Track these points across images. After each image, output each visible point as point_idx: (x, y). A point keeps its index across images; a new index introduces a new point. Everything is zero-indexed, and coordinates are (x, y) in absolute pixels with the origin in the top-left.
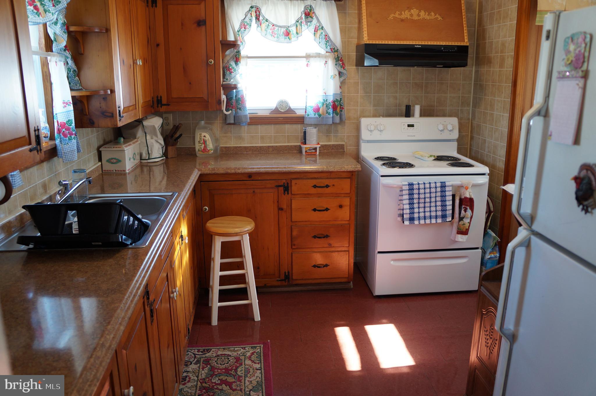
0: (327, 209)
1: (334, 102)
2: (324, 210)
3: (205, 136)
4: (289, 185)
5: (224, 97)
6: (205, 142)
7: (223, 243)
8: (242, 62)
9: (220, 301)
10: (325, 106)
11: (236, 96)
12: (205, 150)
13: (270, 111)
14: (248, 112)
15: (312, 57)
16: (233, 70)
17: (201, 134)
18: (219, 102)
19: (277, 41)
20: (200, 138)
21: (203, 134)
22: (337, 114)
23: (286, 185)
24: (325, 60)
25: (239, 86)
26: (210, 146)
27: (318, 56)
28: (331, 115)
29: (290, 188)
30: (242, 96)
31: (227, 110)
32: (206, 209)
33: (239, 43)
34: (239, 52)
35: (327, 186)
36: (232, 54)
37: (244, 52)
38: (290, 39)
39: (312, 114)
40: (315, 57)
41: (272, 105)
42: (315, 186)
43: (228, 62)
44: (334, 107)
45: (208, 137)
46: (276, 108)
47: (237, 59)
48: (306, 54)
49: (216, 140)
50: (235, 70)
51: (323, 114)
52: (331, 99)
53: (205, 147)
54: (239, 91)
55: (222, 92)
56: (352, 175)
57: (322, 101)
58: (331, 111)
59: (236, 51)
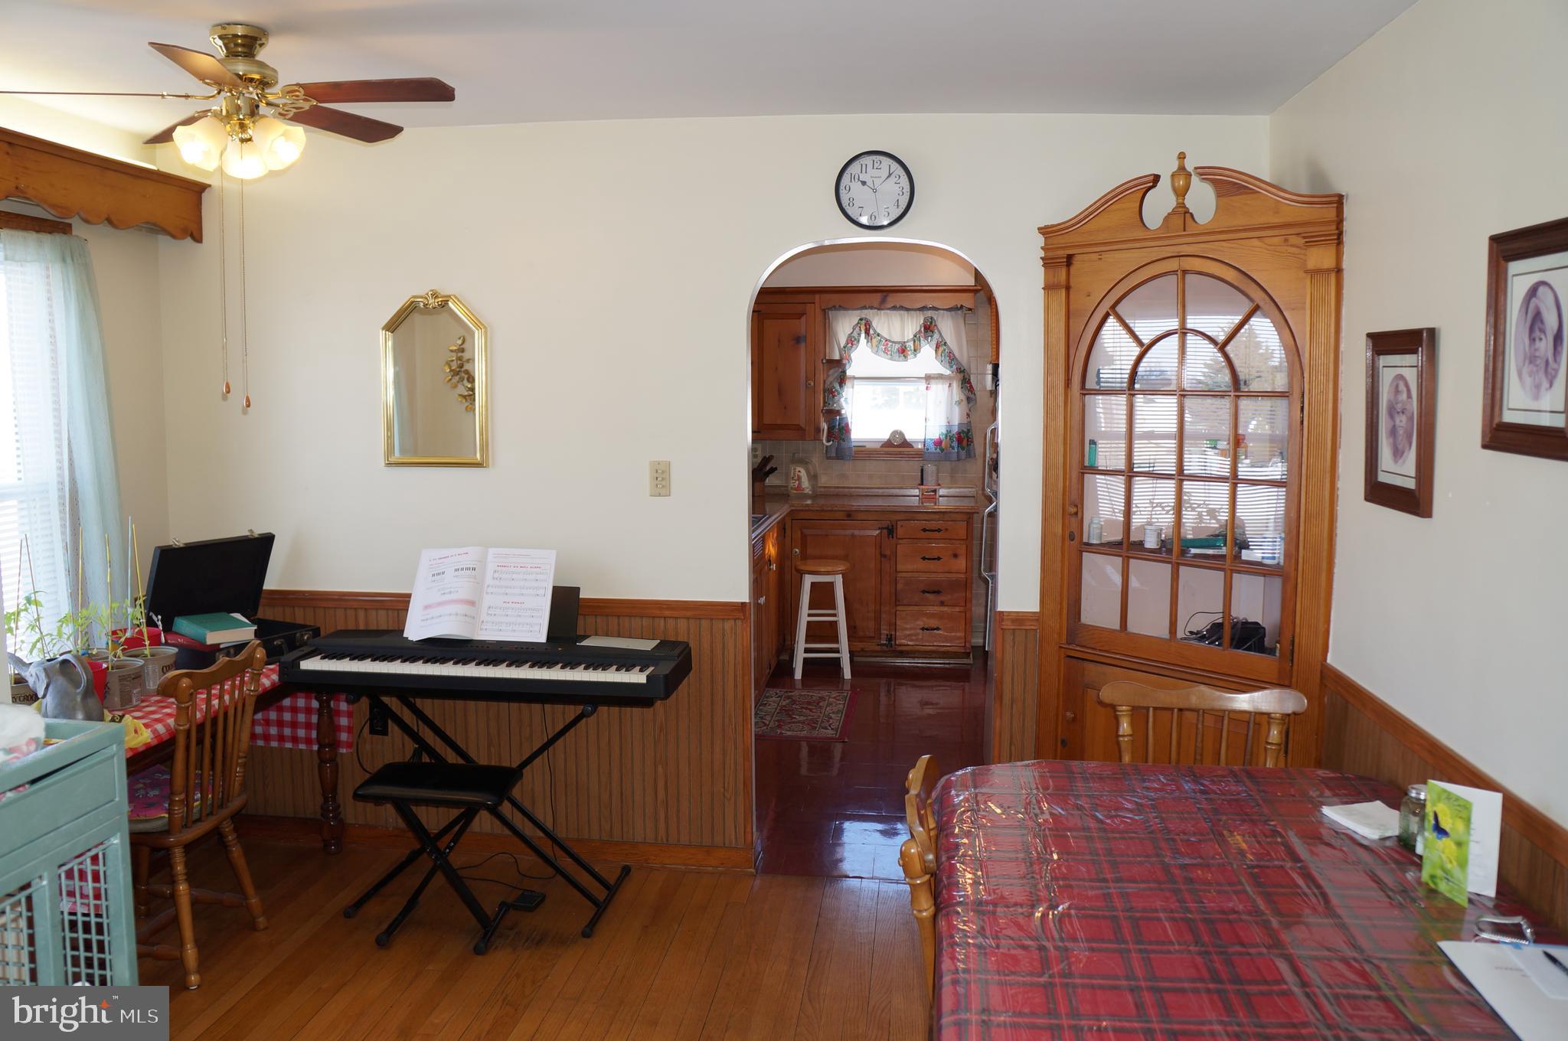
0: (939, 559)
1: (959, 433)
2: (934, 559)
3: (799, 471)
4: (895, 527)
5: (825, 426)
6: (799, 479)
7: (813, 584)
8: (848, 383)
9: (807, 642)
10: (948, 438)
11: (839, 424)
12: (799, 488)
13: (880, 444)
14: (853, 444)
15: (934, 378)
16: (836, 393)
17: (795, 469)
18: (818, 430)
19: (891, 359)
20: (794, 474)
21: (798, 469)
22: (963, 449)
23: (890, 527)
24: (949, 382)
25: (843, 412)
26: (806, 483)
27: (940, 377)
28: (956, 450)
29: (895, 531)
30: (847, 425)
31: (828, 441)
32: (796, 552)
33: (844, 362)
34: (844, 372)
35: (939, 530)
36: (836, 375)
37: (849, 372)
38: (905, 357)
39: (932, 448)
40: (937, 378)
41: (884, 435)
42: (924, 530)
43: (831, 383)
44: (960, 440)
45: (803, 474)
46: (889, 440)
47: (842, 380)
48: (926, 375)
49: (813, 478)
50: (839, 394)
51: (946, 448)
52: (955, 430)
53: (799, 484)
54: (843, 418)
55: (822, 419)
56: (970, 518)
57: (944, 432)
58: (955, 444)
59: (840, 370)
